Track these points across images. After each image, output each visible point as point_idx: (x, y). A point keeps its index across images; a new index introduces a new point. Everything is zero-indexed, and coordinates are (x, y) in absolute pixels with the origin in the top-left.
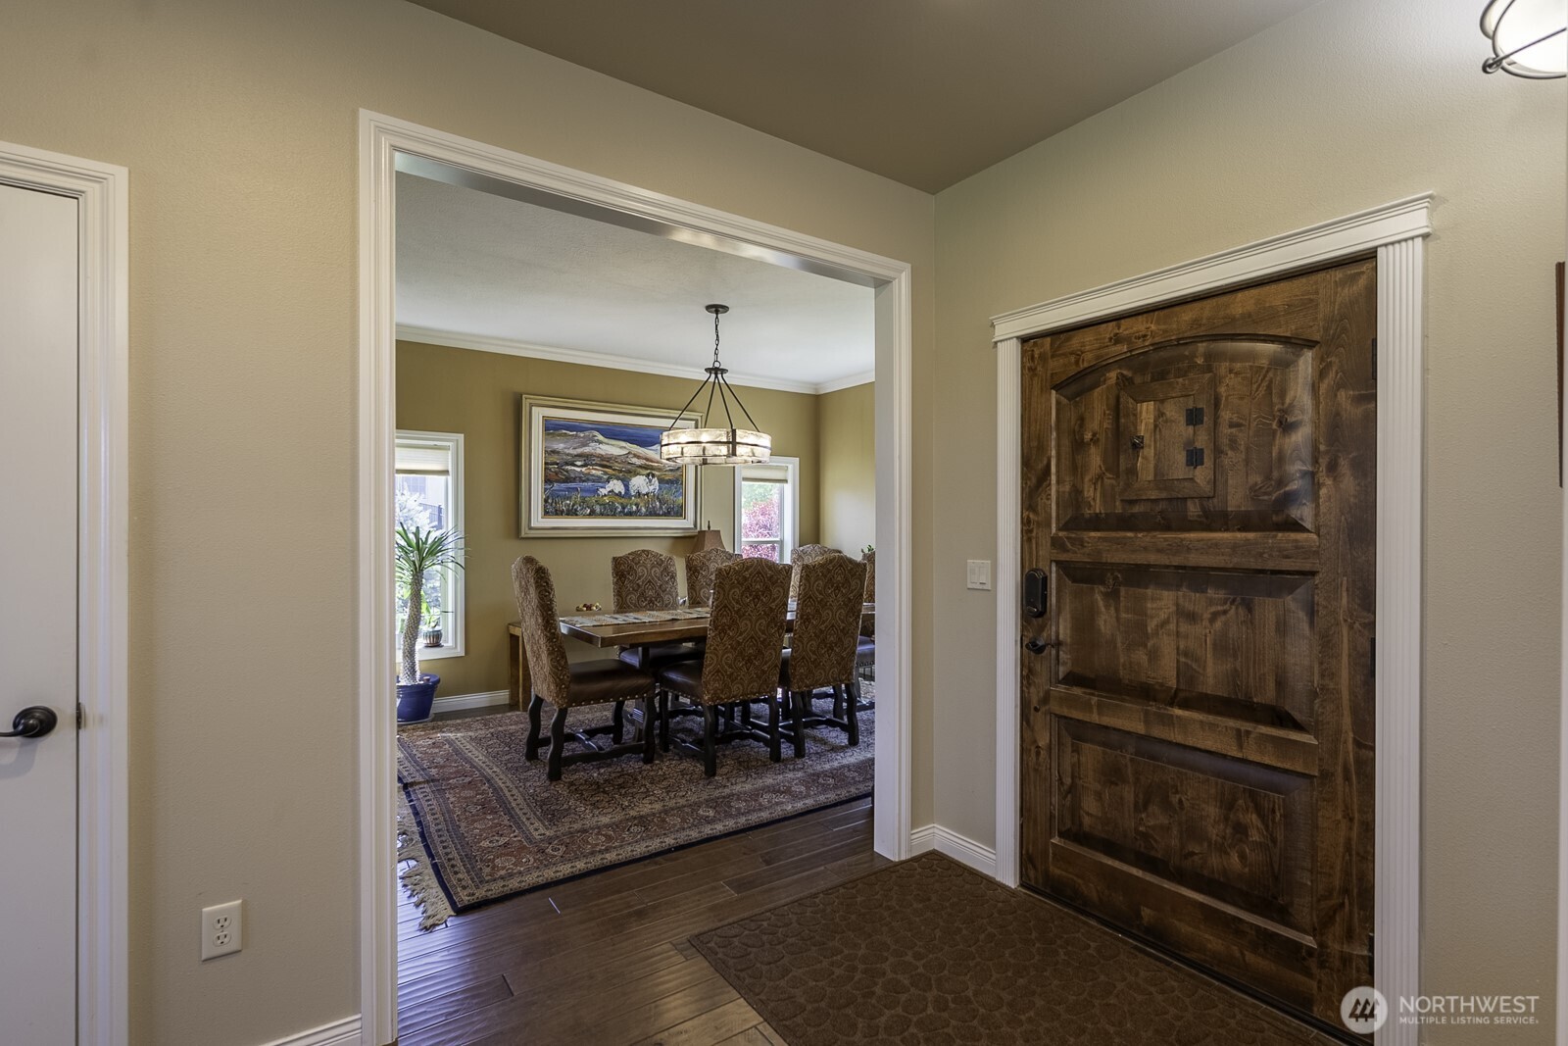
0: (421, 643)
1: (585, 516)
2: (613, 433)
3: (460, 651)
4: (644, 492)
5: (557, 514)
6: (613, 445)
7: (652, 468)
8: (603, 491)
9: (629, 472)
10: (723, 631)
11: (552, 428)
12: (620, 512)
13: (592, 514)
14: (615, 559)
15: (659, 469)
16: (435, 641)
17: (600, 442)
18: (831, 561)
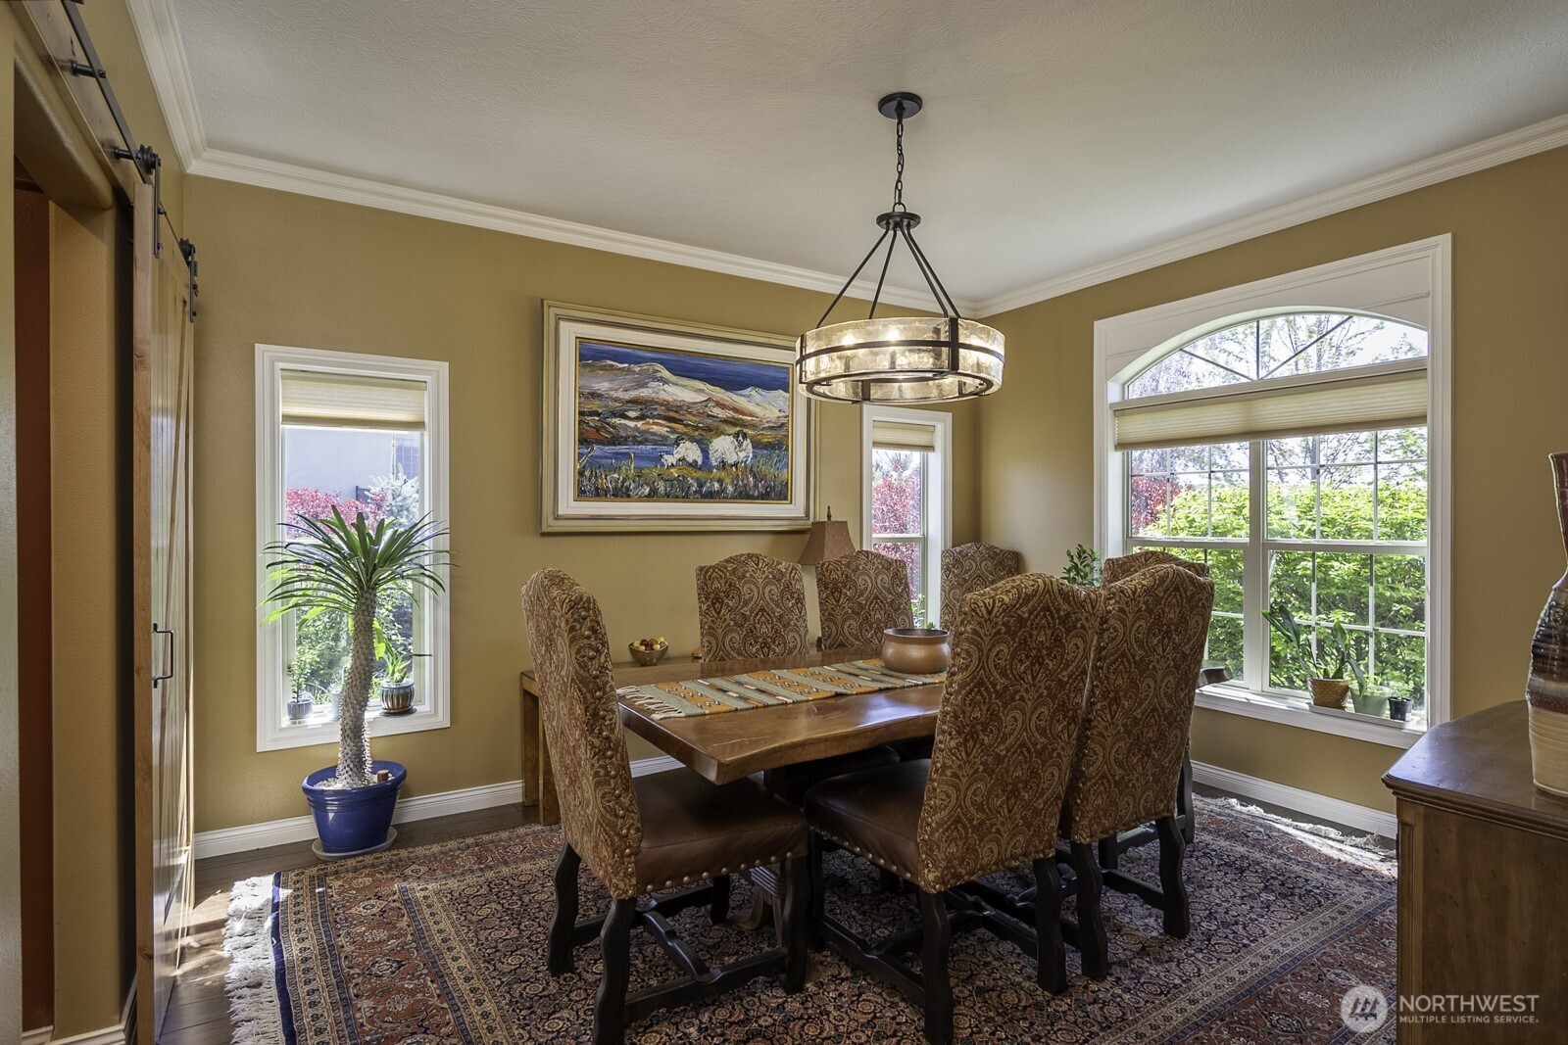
0: (375, 708)
1: (642, 499)
2: (686, 367)
3: (443, 720)
4: (731, 462)
5: (598, 495)
6: (684, 386)
7: (743, 424)
8: (669, 459)
9: (709, 429)
10: (973, 736)
11: (591, 356)
12: (696, 492)
13: (653, 495)
14: (703, 571)
15: (754, 426)
16: (402, 703)
17: (666, 382)
18: (1162, 580)
